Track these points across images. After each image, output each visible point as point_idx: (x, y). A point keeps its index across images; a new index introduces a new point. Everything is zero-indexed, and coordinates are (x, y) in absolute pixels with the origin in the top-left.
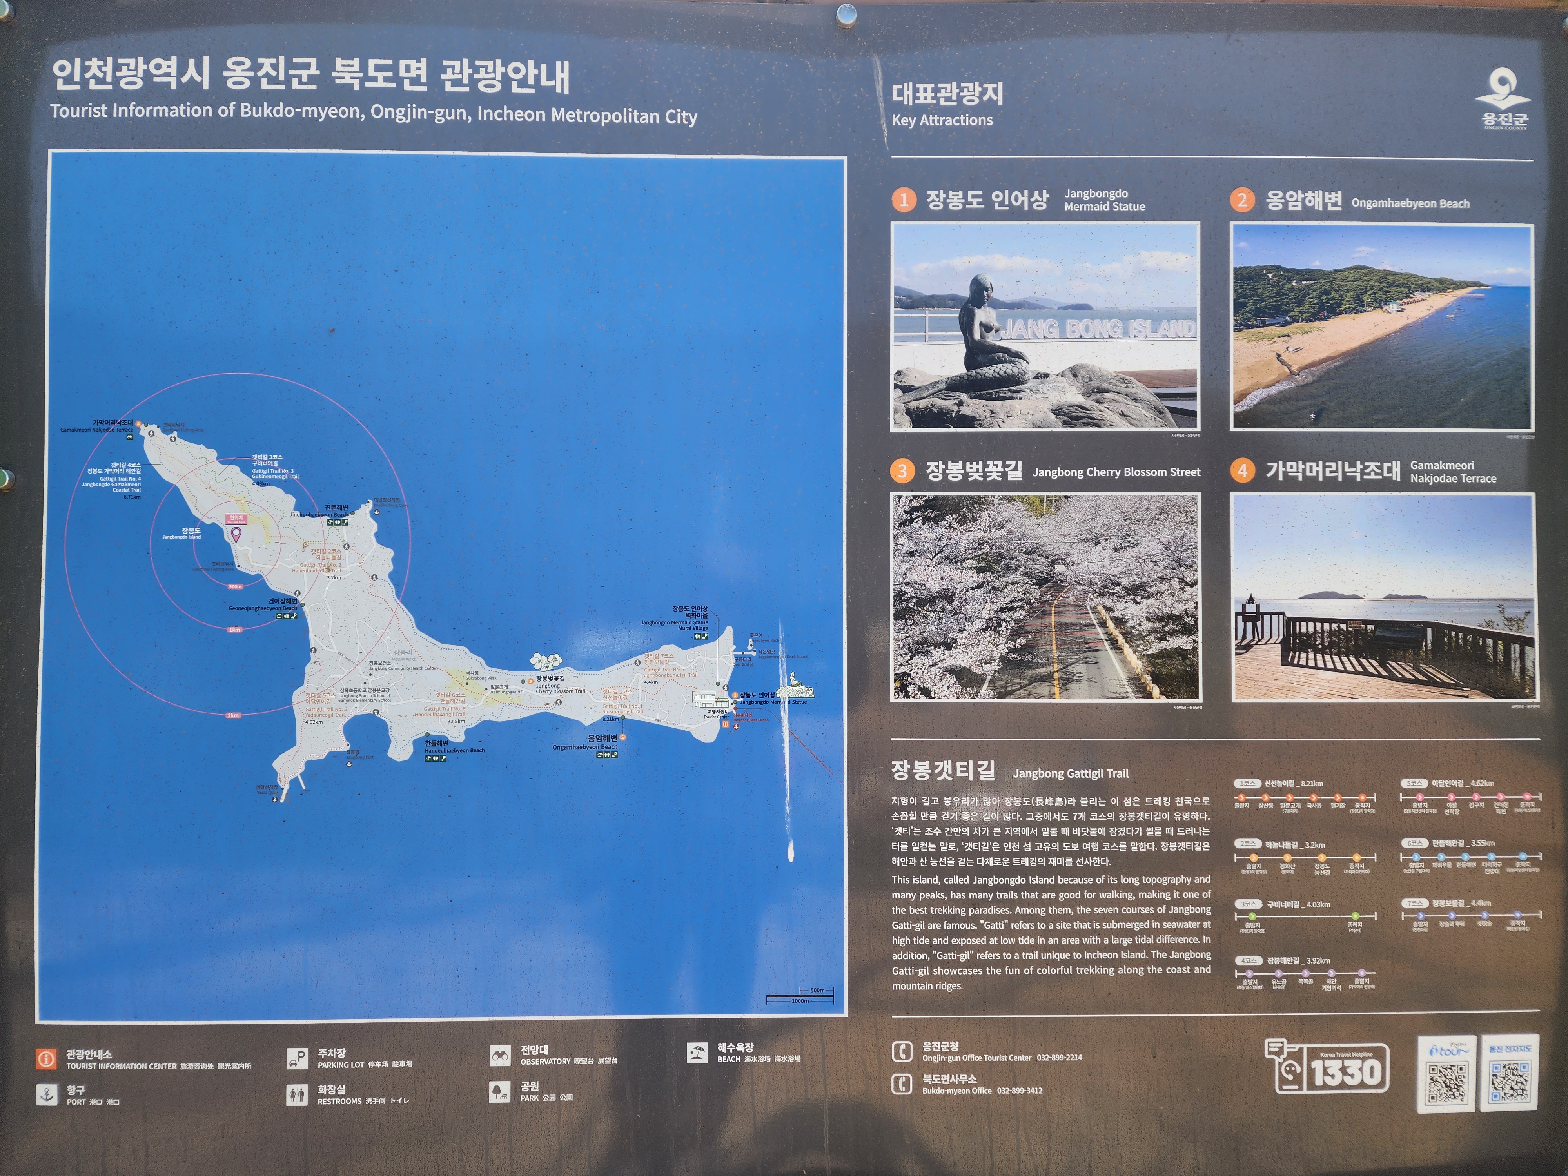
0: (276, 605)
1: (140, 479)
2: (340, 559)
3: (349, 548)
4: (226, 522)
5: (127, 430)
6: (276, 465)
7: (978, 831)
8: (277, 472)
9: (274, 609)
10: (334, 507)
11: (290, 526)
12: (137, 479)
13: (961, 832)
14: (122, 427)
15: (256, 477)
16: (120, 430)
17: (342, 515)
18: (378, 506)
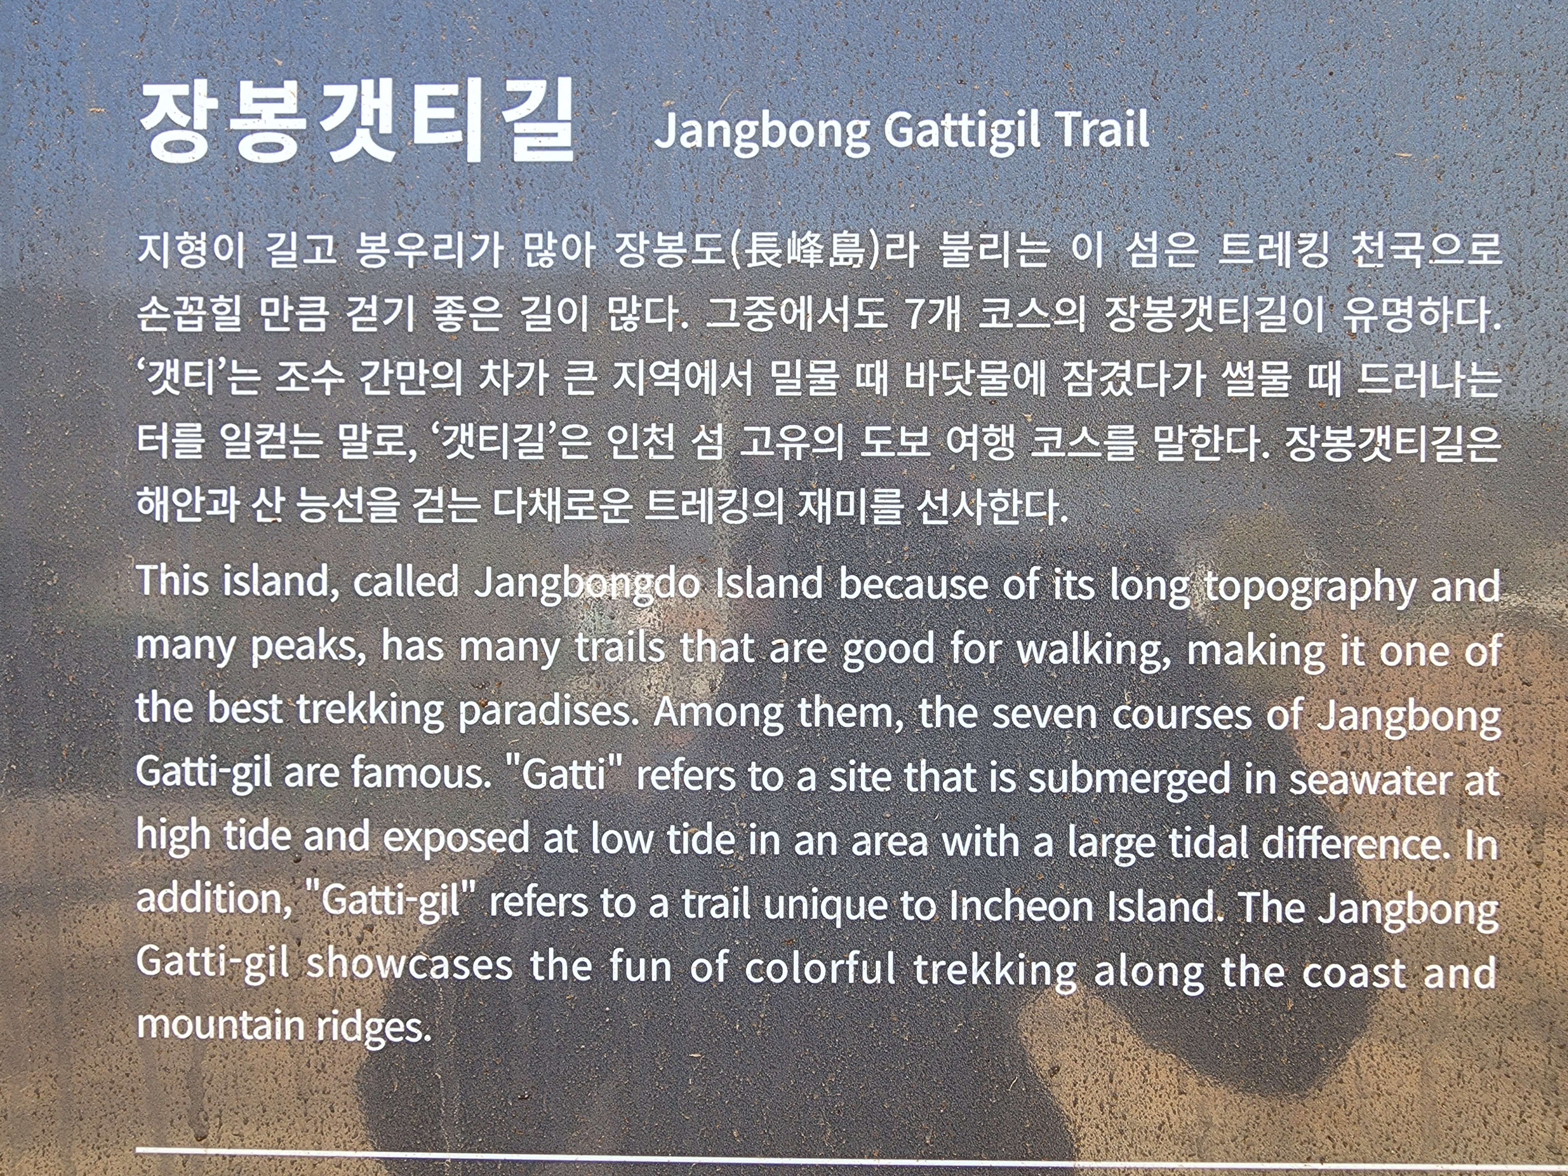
7: (498, 374)
13: (429, 378)
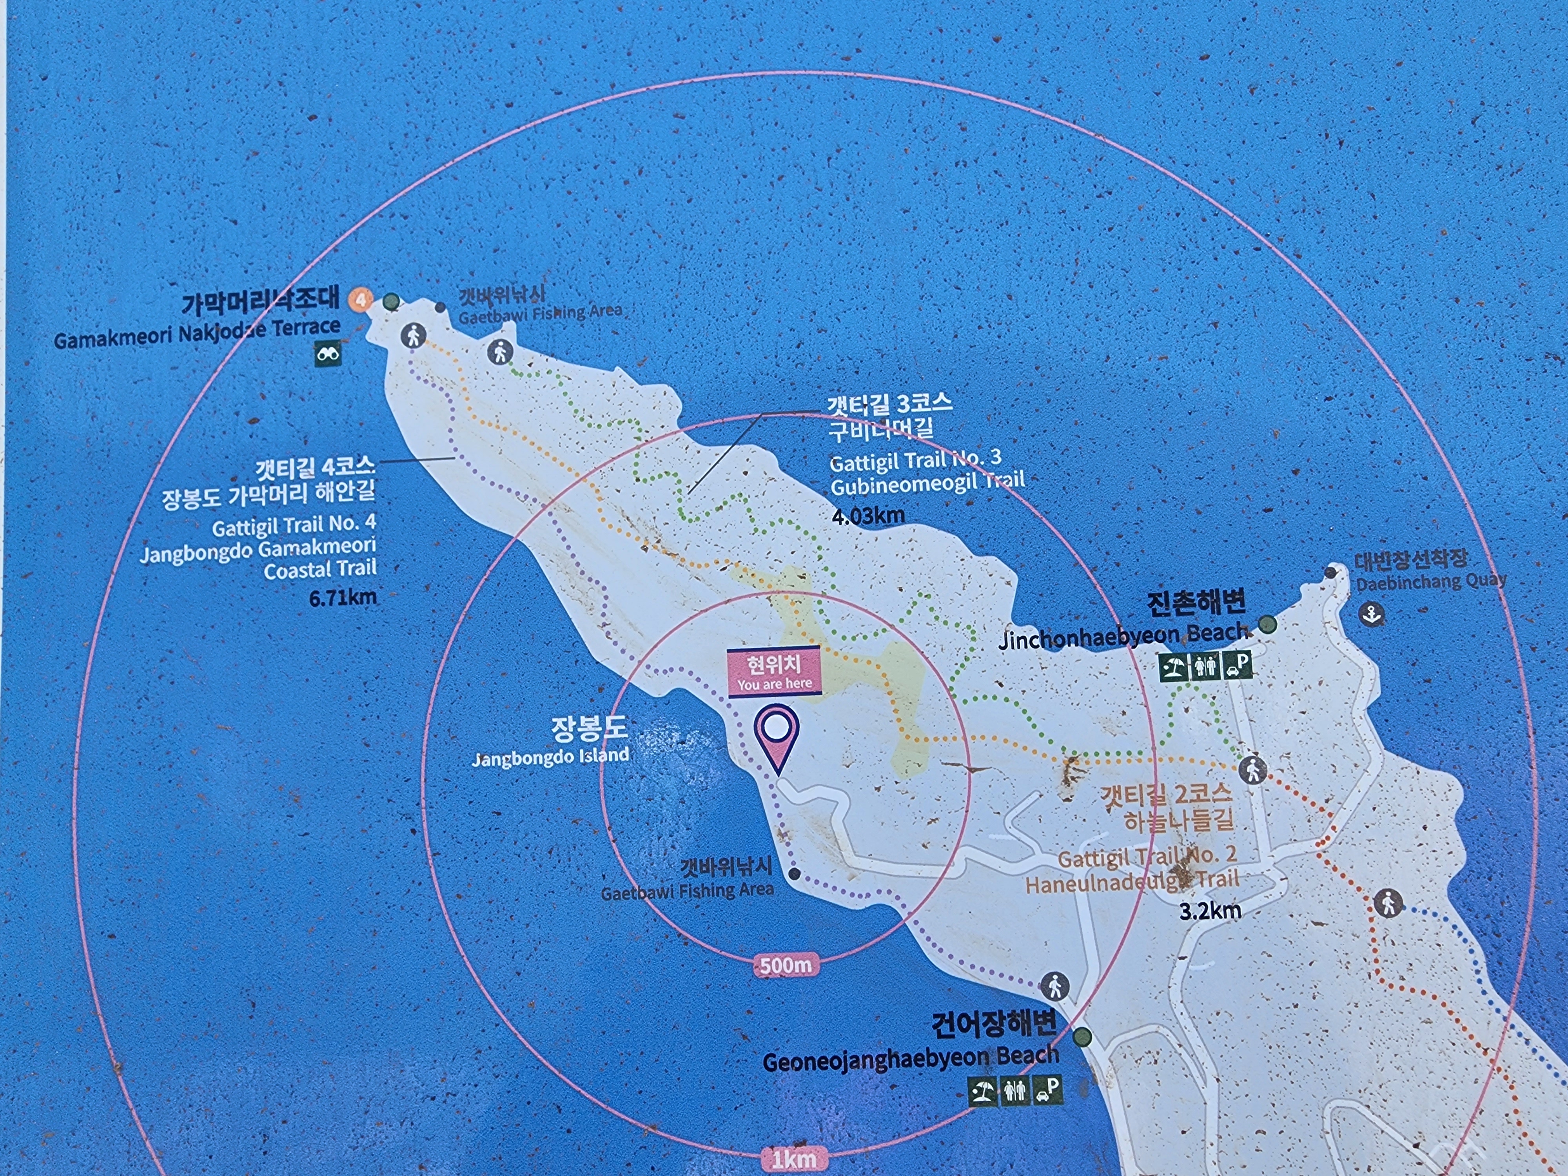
0: (965, 1042)
1: (371, 521)
2: (1226, 826)
3: (1262, 775)
4: (732, 683)
5: (316, 327)
6: (925, 434)
8: (931, 462)
9: (956, 1058)
10: (1184, 598)
11: (1002, 693)
12: (360, 521)
14: (294, 316)
15: (846, 490)
16: (288, 330)
17: (1224, 635)
18: (1374, 586)
